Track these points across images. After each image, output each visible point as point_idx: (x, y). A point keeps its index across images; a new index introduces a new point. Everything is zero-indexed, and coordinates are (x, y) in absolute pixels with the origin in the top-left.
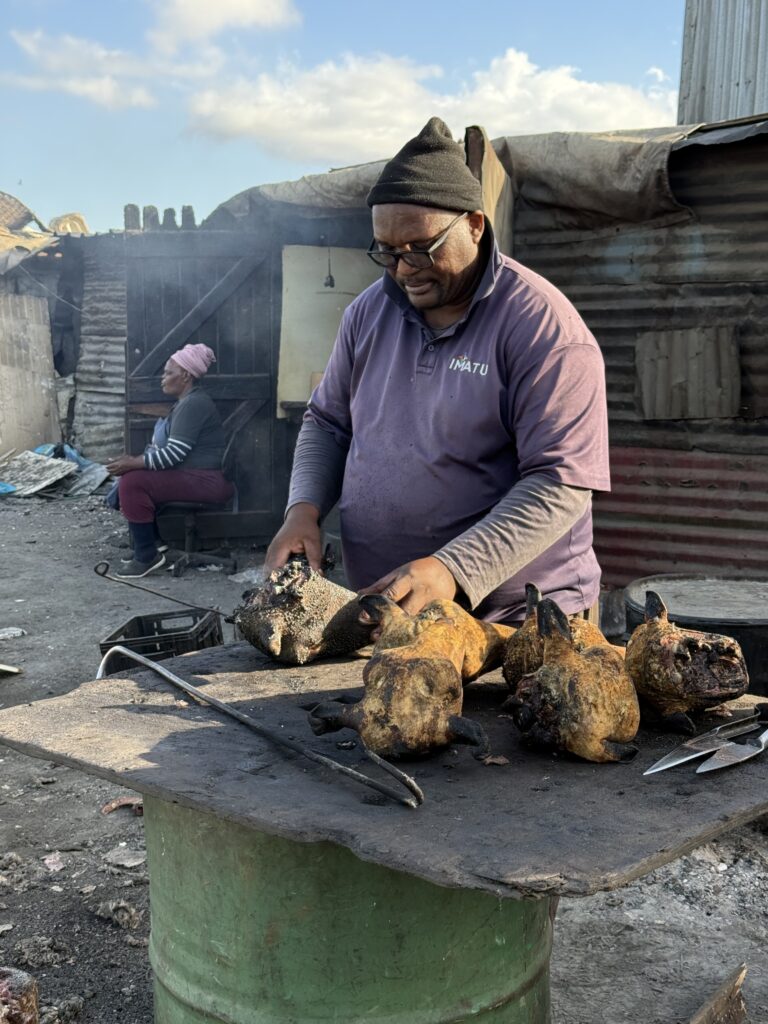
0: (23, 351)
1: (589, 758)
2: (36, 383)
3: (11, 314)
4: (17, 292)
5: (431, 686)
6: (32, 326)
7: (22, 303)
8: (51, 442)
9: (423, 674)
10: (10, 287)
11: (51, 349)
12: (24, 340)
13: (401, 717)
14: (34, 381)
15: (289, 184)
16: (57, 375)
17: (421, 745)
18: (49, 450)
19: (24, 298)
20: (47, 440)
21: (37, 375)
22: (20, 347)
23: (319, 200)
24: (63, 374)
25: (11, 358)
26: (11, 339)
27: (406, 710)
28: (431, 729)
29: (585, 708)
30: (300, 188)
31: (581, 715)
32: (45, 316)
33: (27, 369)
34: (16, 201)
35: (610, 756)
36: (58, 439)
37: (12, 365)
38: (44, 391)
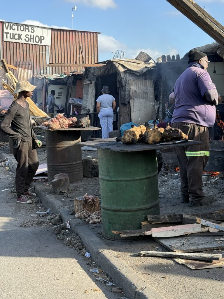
0: (146, 95)
1: (150, 143)
2: (150, 103)
3: (144, 85)
4: (145, 79)
5: (130, 134)
6: (149, 88)
7: (146, 82)
8: (153, 120)
9: (129, 133)
10: (144, 78)
11: (154, 94)
12: (147, 92)
13: (126, 138)
14: (149, 103)
15: (202, 47)
16: (156, 101)
17: (128, 142)
18: (152, 121)
19: (147, 81)
20: (152, 119)
21: (150, 101)
22: (145, 94)
23: (209, 51)
24: (157, 101)
25: (143, 97)
26: (143, 92)
27: (126, 137)
28: (129, 140)
29: (149, 136)
30: (204, 48)
31: (148, 137)
32: (152, 85)
33: (147, 100)
34: (147, 54)
35: (153, 143)
36: (155, 118)
37: (144, 99)
38: (152, 106)
